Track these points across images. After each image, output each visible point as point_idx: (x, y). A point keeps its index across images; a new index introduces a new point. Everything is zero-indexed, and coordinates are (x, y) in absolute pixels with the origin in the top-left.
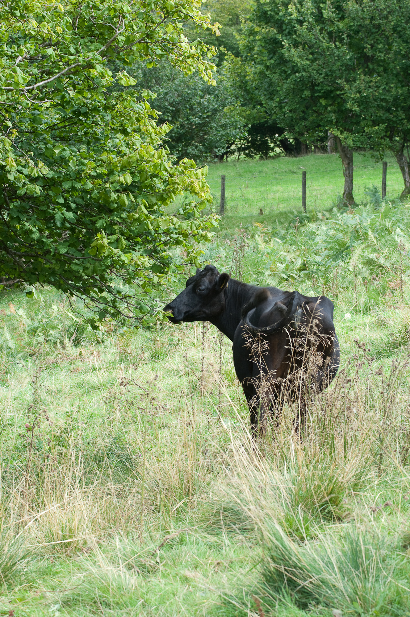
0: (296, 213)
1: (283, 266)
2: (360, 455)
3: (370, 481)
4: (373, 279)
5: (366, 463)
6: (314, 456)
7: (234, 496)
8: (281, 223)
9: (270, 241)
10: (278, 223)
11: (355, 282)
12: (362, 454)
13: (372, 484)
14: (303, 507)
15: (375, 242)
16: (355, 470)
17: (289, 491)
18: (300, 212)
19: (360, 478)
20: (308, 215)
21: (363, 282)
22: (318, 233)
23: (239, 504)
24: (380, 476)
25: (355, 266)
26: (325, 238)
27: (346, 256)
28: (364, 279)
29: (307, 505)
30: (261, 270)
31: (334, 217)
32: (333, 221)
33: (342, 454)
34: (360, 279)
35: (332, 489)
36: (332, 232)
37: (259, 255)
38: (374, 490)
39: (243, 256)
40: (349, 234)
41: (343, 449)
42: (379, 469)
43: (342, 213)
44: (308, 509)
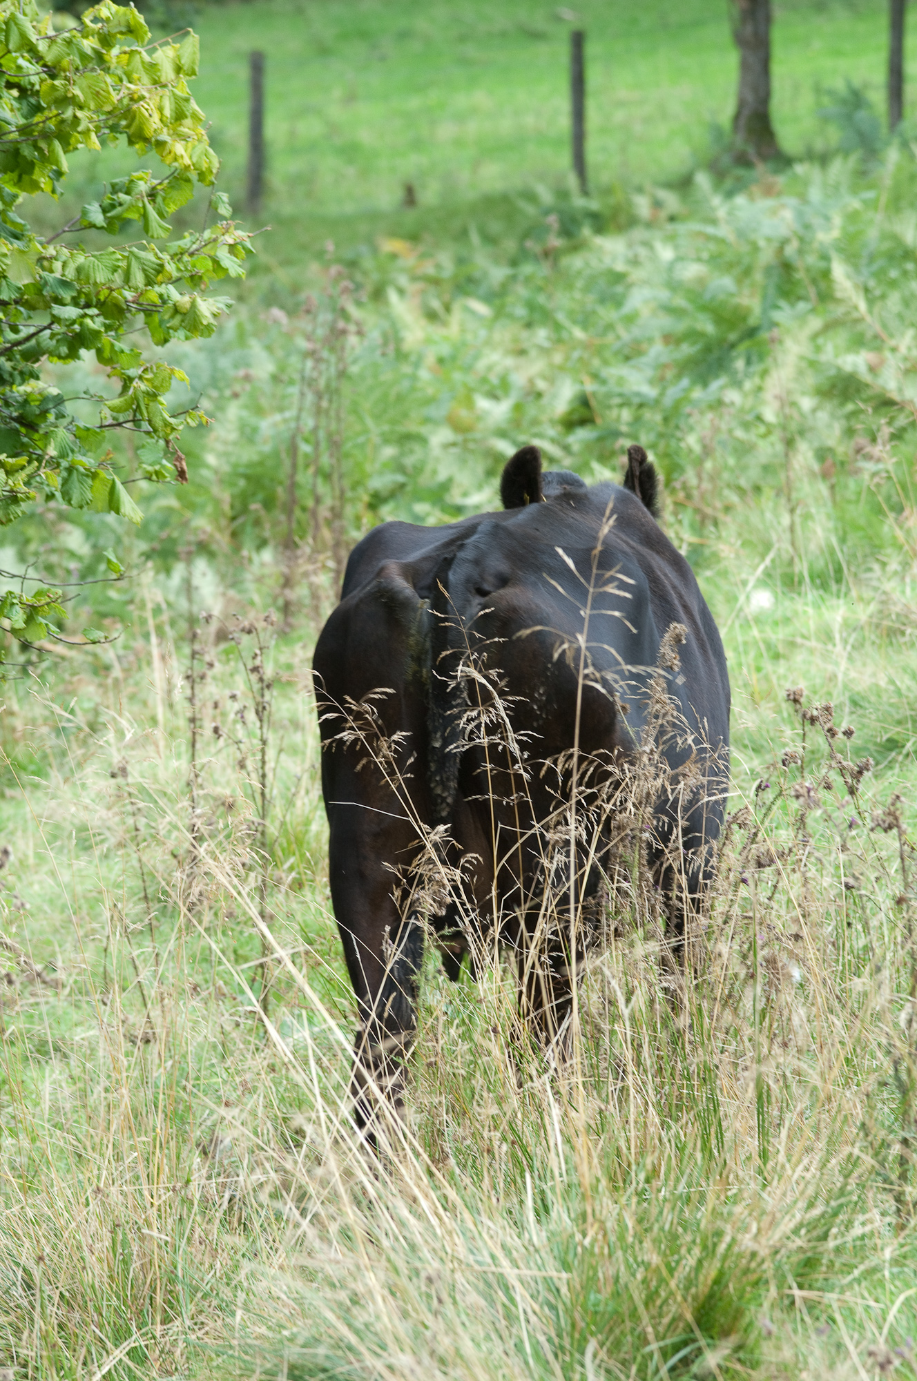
0: (546, 196)
1: (497, 411)
2: (821, 1145)
3: (862, 1247)
4: (858, 451)
5: (847, 1177)
6: (641, 1153)
7: (330, 1316)
8: (490, 239)
9: (448, 309)
10: (475, 238)
11: (786, 465)
12: (830, 1142)
13: (872, 1261)
14: (603, 1354)
15: (863, 306)
16: (802, 1204)
17: (544, 1293)
18: (563, 194)
19: (825, 1237)
20: (594, 205)
21: (816, 467)
22: (636, 275)
23: (350, 1348)
24: (902, 1227)
25: (787, 402)
26: (664, 295)
27: (749, 362)
28: (823, 454)
29: (617, 1344)
30: (413, 427)
31: (696, 209)
32: (695, 226)
33: (753, 1144)
34: (804, 456)
35: (717, 1282)
36: (691, 271)
37: (406, 369)
38: (881, 1283)
39: (342, 374)
40: (758, 276)
41: (754, 1123)
42: (898, 1199)
43: (730, 194)
44: (625, 1363)
